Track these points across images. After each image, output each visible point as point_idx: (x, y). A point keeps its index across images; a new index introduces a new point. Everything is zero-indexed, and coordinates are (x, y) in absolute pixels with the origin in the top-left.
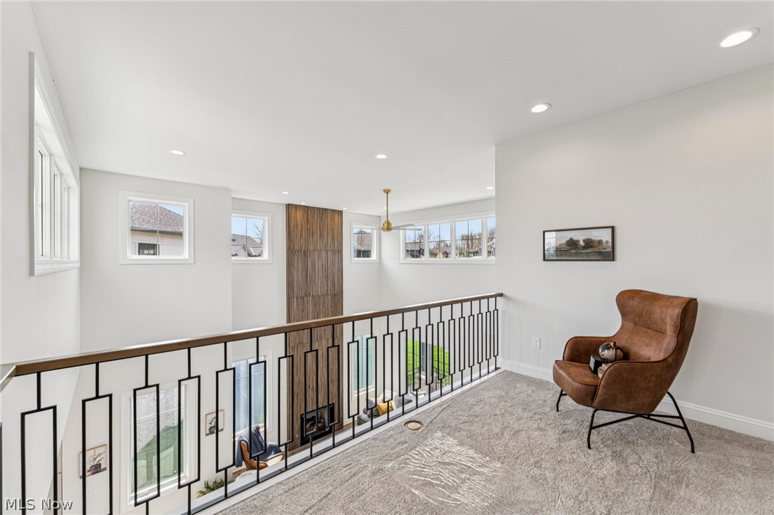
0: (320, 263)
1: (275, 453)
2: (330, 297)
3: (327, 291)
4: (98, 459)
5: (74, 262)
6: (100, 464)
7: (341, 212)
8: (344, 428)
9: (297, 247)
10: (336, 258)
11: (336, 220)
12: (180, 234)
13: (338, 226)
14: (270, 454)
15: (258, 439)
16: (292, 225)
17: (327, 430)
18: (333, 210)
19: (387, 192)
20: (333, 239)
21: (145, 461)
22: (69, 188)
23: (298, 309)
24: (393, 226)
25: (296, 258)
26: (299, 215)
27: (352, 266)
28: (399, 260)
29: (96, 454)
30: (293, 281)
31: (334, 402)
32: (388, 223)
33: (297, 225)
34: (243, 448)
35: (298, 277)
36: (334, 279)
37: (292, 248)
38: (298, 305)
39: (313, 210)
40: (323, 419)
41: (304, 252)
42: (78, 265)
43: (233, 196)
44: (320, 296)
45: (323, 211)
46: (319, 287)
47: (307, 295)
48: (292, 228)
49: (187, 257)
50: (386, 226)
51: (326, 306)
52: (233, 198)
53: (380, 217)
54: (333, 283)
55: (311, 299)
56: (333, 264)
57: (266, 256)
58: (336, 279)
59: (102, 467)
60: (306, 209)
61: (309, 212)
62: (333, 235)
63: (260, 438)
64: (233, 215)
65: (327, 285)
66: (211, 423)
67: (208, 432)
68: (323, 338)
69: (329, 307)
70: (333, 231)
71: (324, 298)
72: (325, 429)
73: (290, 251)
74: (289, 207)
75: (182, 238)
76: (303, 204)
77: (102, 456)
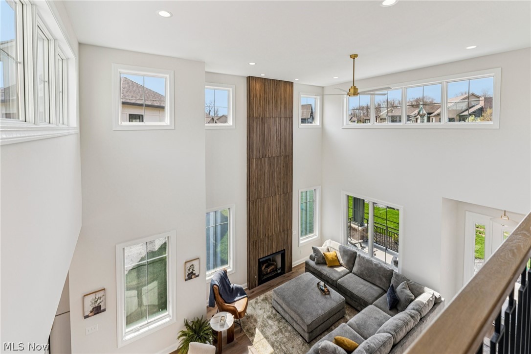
0: (275, 128)
1: (241, 295)
2: (282, 158)
3: (280, 153)
4: (98, 302)
5: (74, 128)
6: (100, 306)
7: (292, 83)
8: (293, 271)
9: (256, 115)
10: (288, 124)
11: (288, 91)
12: (163, 108)
13: (289, 95)
14: (236, 296)
15: (226, 281)
16: (252, 95)
17: (279, 271)
18: (285, 82)
19: (354, 57)
20: (285, 108)
21: (137, 292)
22: (67, 59)
23: (256, 168)
24: (359, 91)
25: (255, 124)
26: (258, 86)
27: (300, 131)
28: (343, 124)
29: (97, 297)
30: (253, 144)
31: (285, 248)
32: (355, 89)
33: (256, 95)
34: (215, 292)
35: (257, 139)
36: (285, 142)
37: (252, 116)
38: (256, 165)
39: (268, 82)
40: (275, 261)
41: (262, 119)
42: (77, 131)
43: (207, 70)
44: (274, 157)
45: (277, 83)
46: (274, 150)
47: (264, 156)
48: (252, 98)
49: (168, 123)
50: (352, 91)
51: (279, 166)
52: (206, 72)
53: (323, 87)
54: (285, 146)
55: (267, 159)
56: (285, 128)
57: (230, 122)
58: (287, 144)
59: (102, 309)
60: (264, 80)
61: (266, 84)
62: (286, 104)
63: (227, 280)
64: (206, 87)
65: (280, 148)
66: (189, 270)
67: (187, 278)
68: (277, 194)
69: (282, 167)
70: (285, 100)
71: (277, 159)
72: (277, 271)
73: (250, 118)
74: (250, 79)
75: (164, 110)
76: (263, 76)
77: (102, 299)
